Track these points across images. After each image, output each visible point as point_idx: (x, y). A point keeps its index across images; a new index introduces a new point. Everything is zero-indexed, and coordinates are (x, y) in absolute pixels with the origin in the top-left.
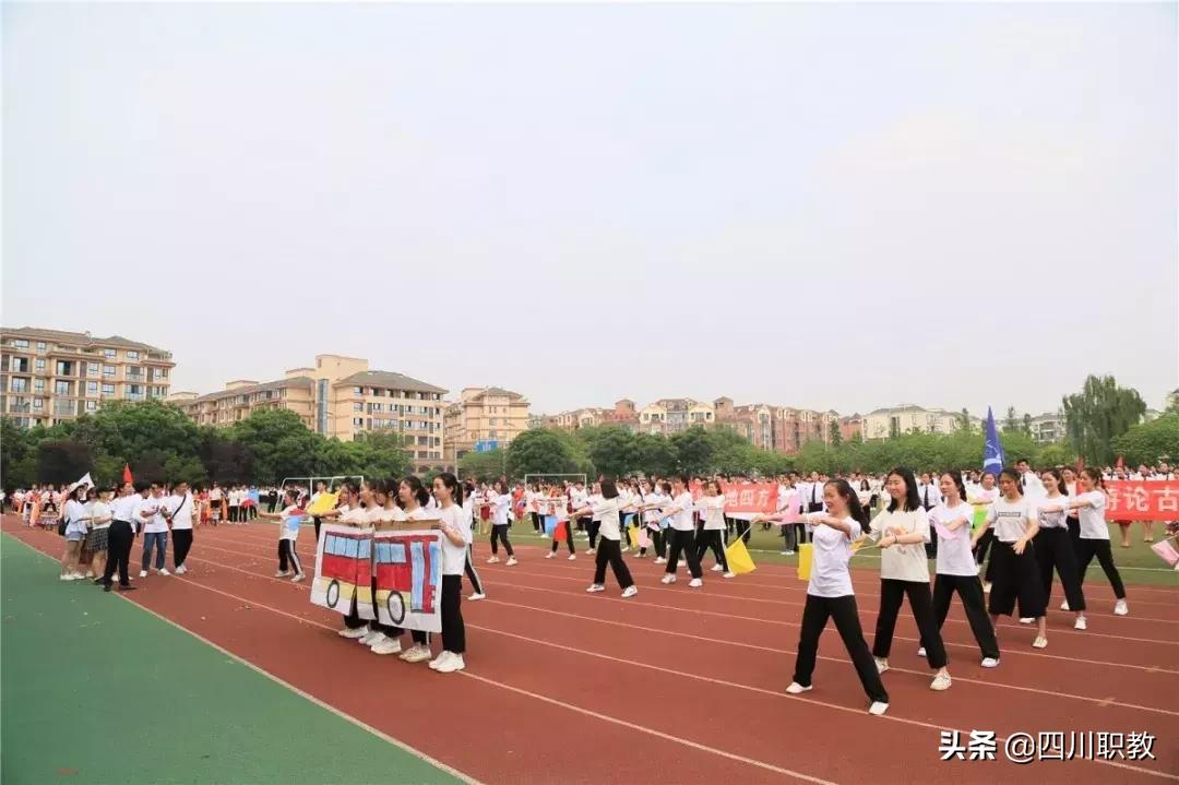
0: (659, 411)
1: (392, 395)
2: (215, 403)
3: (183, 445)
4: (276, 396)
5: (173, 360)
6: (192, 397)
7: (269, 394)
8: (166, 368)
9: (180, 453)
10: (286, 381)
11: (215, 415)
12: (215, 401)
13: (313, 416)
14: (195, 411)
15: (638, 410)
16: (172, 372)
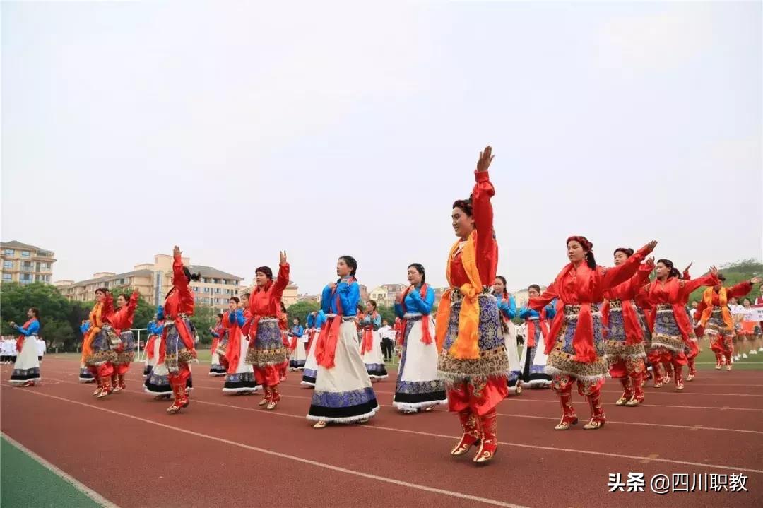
0: (383, 292)
1: (206, 281)
2: (85, 287)
3: (58, 313)
4: (127, 282)
5: (55, 257)
6: (70, 284)
7: (122, 281)
8: (50, 263)
9: (55, 318)
10: (133, 273)
11: (85, 295)
12: (84, 286)
13: (152, 296)
14: (71, 293)
15: (369, 291)
16: (54, 265)
